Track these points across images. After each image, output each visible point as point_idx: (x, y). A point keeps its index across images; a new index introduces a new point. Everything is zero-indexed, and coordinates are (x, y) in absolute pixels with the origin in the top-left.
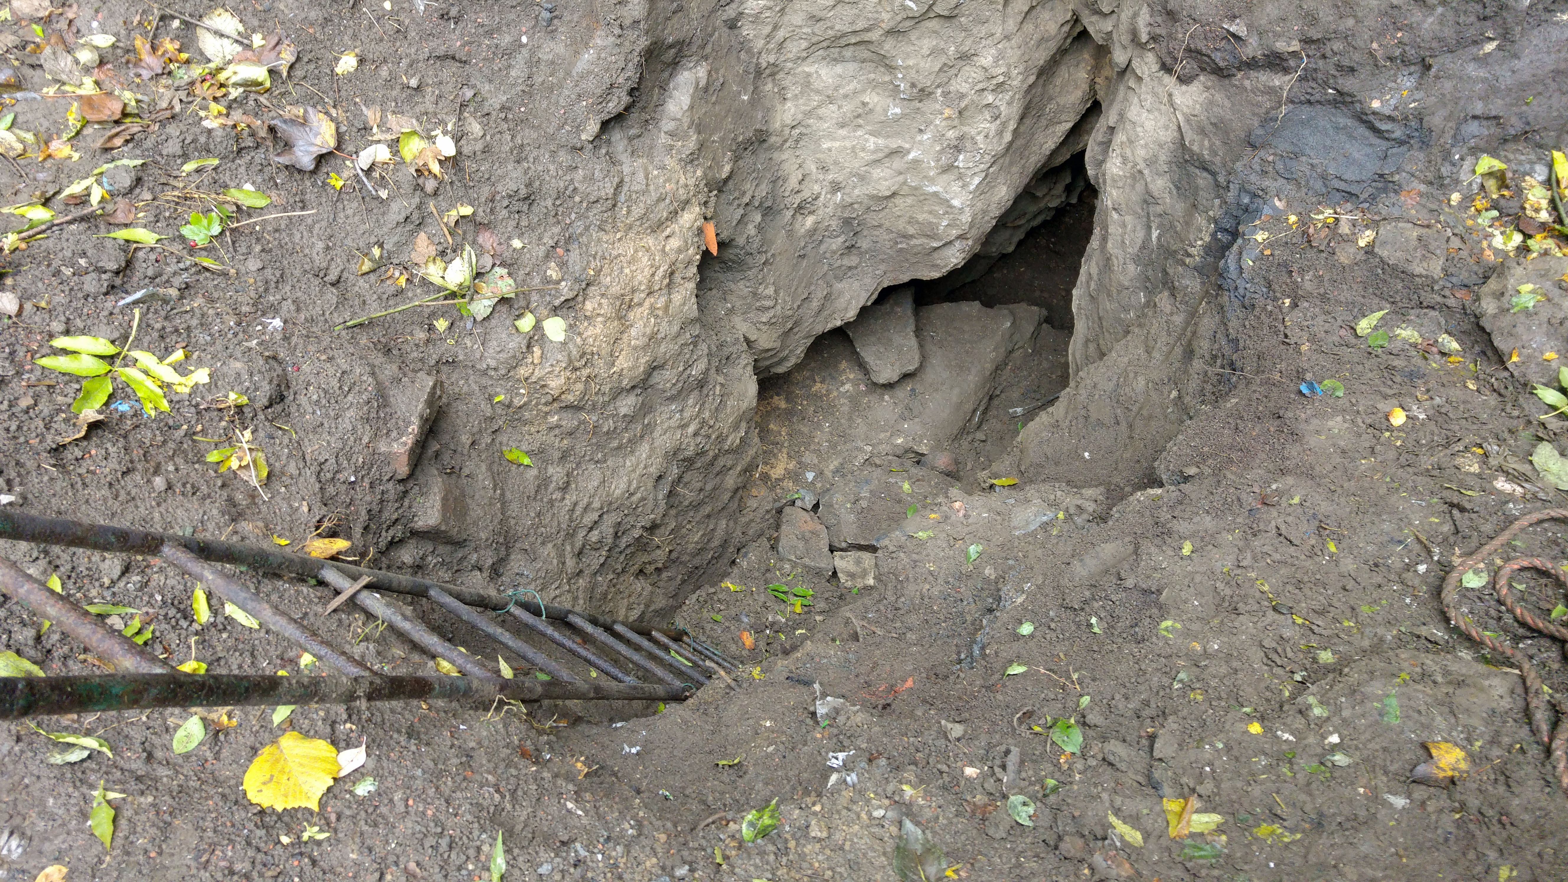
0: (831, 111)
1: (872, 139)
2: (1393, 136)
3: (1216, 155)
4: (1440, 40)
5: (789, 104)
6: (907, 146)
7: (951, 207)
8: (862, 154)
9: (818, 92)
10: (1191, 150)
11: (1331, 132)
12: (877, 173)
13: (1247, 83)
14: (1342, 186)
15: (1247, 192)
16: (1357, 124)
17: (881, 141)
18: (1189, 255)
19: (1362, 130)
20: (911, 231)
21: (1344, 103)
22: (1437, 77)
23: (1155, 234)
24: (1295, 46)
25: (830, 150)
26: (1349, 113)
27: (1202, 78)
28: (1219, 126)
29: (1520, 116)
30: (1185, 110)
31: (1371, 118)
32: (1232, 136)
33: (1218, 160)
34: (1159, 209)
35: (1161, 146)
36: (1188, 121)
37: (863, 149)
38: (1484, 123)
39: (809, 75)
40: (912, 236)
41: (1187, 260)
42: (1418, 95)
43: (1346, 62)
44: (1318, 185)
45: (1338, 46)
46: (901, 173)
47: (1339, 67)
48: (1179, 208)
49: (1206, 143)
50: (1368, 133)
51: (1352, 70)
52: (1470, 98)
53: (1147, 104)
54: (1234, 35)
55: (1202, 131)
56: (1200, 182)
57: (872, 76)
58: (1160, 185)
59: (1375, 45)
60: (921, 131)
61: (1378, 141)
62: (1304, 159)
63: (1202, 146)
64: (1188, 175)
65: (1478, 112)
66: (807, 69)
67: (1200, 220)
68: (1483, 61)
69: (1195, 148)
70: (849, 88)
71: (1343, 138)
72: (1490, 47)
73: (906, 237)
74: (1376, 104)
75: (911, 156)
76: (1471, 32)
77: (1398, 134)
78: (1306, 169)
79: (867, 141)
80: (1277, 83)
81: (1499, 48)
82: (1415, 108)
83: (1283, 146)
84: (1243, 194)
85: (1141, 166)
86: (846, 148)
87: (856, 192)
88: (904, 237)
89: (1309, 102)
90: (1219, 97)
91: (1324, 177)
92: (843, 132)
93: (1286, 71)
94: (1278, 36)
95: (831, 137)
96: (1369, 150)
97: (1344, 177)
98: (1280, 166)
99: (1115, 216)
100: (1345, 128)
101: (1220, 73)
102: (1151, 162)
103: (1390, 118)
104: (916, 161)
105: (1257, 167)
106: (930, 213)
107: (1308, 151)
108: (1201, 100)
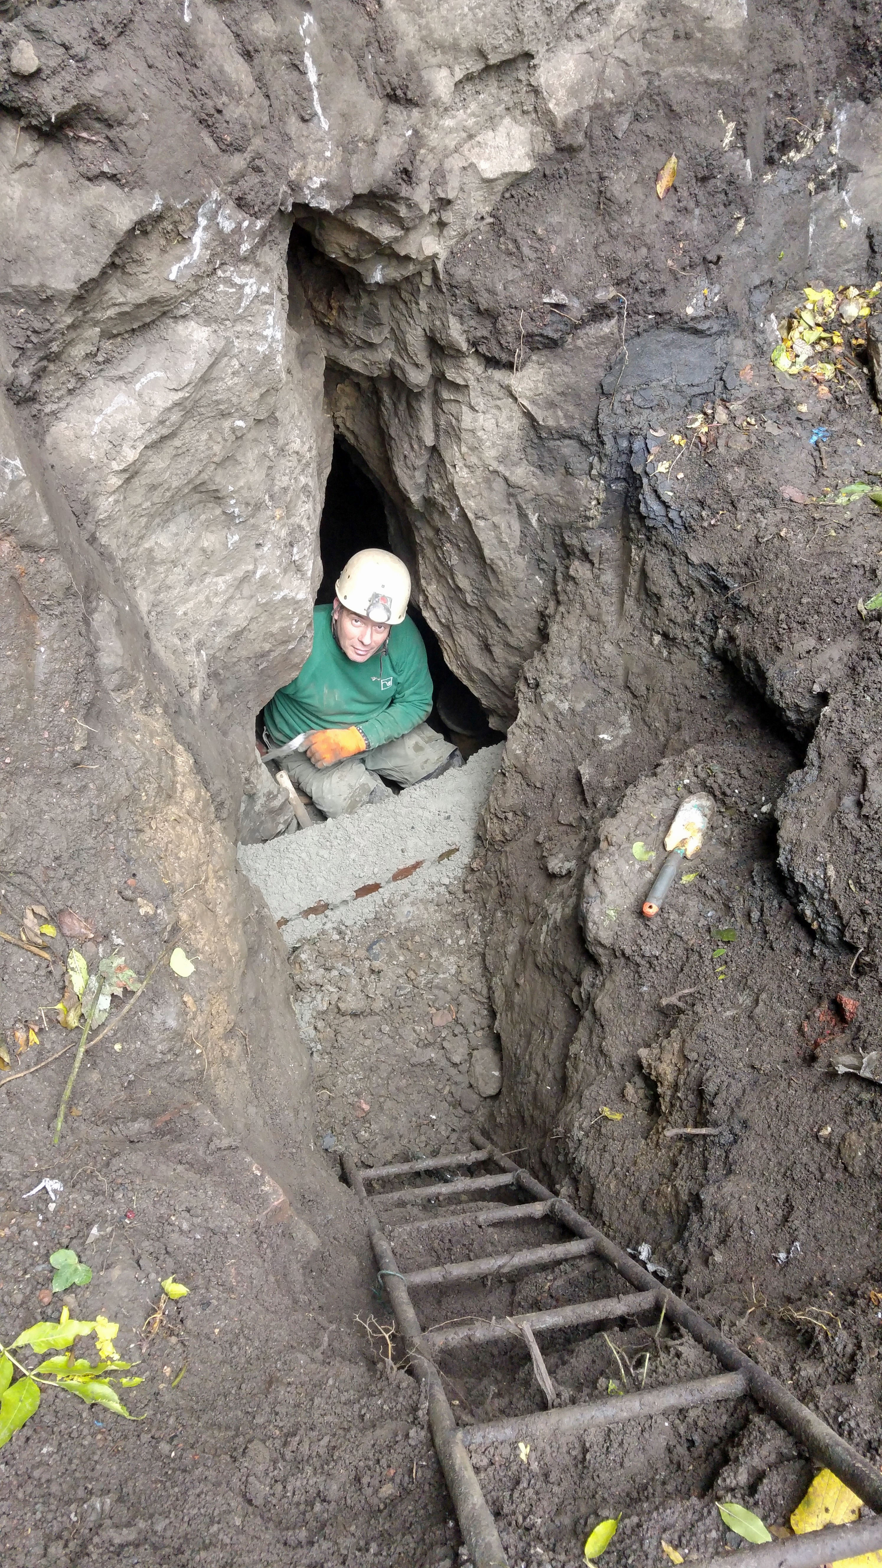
0: (178, 575)
1: (220, 580)
2: (713, 331)
3: (573, 418)
4: (708, 236)
5: (139, 591)
6: (251, 567)
7: (297, 602)
8: (216, 600)
9: (163, 562)
10: (548, 427)
11: (663, 351)
12: (232, 609)
13: (579, 343)
14: (697, 390)
15: (622, 436)
16: (680, 334)
17: (228, 577)
18: (588, 518)
19: (687, 337)
20: (267, 646)
21: (664, 322)
23: (534, 519)
24: (612, 292)
25: (185, 614)
26: (671, 329)
27: (534, 358)
28: (569, 393)
29: (780, 270)
30: (528, 393)
31: (691, 324)
32: (583, 396)
33: (576, 423)
34: (529, 495)
35: (509, 438)
36: (533, 402)
37: (216, 594)
38: (763, 289)
39: (151, 550)
40: (270, 651)
41: (590, 524)
42: (716, 289)
43: (657, 287)
44: (678, 399)
45: (643, 276)
46: (252, 597)
47: (652, 293)
48: (551, 485)
49: (560, 413)
50: (692, 338)
51: (663, 290)
52: (746, 274)
53: (481, 407)
54: (556, 306)
55: (551, 405)
56: (566, 451)
57: (203, 517)
58: (521, 474)
59: (670, 262)
60: (259, 545)
61: (703, 341)
62: (654, 384)
63: (557, 419)
64: (550, 451)
65: (757, 282)
66: (147, 546)
67: (583, 482)
68: (739, 240)
69: (551, 423)
70: (187, 541)
71: (675, 351)
72: (740, 225)
73: (263, 655)
74: (690, 311)
75: (258, 575)
76: (724, 220)
77: (716, 328)
78: (660, 392)
79: (216, 584)
80: (607, 330)
81: (747, 223)
82: (719, 300)
83: (632, 382)
84: (619, 441)
85: (494, 465)
86: (200, 603)
87: (218, 640)
88: (262, 656)
89: (638, 334)
90: (557, 367)
91: (679, 391)
92: (193, 589)
93: (609, 317)
94: (593, 290)
95: (184, 600)
96: (701, 351)
97: (696, 382)
98: (638, 401)
99: (481, 523)
100: (673, 341)
101: (552, 344)
102: (502, 459)
103: (707, 317)
104: (264, 577)
105: (620, 411)
106: (282, 619)
107: (654, 376)
108: (540, 378)
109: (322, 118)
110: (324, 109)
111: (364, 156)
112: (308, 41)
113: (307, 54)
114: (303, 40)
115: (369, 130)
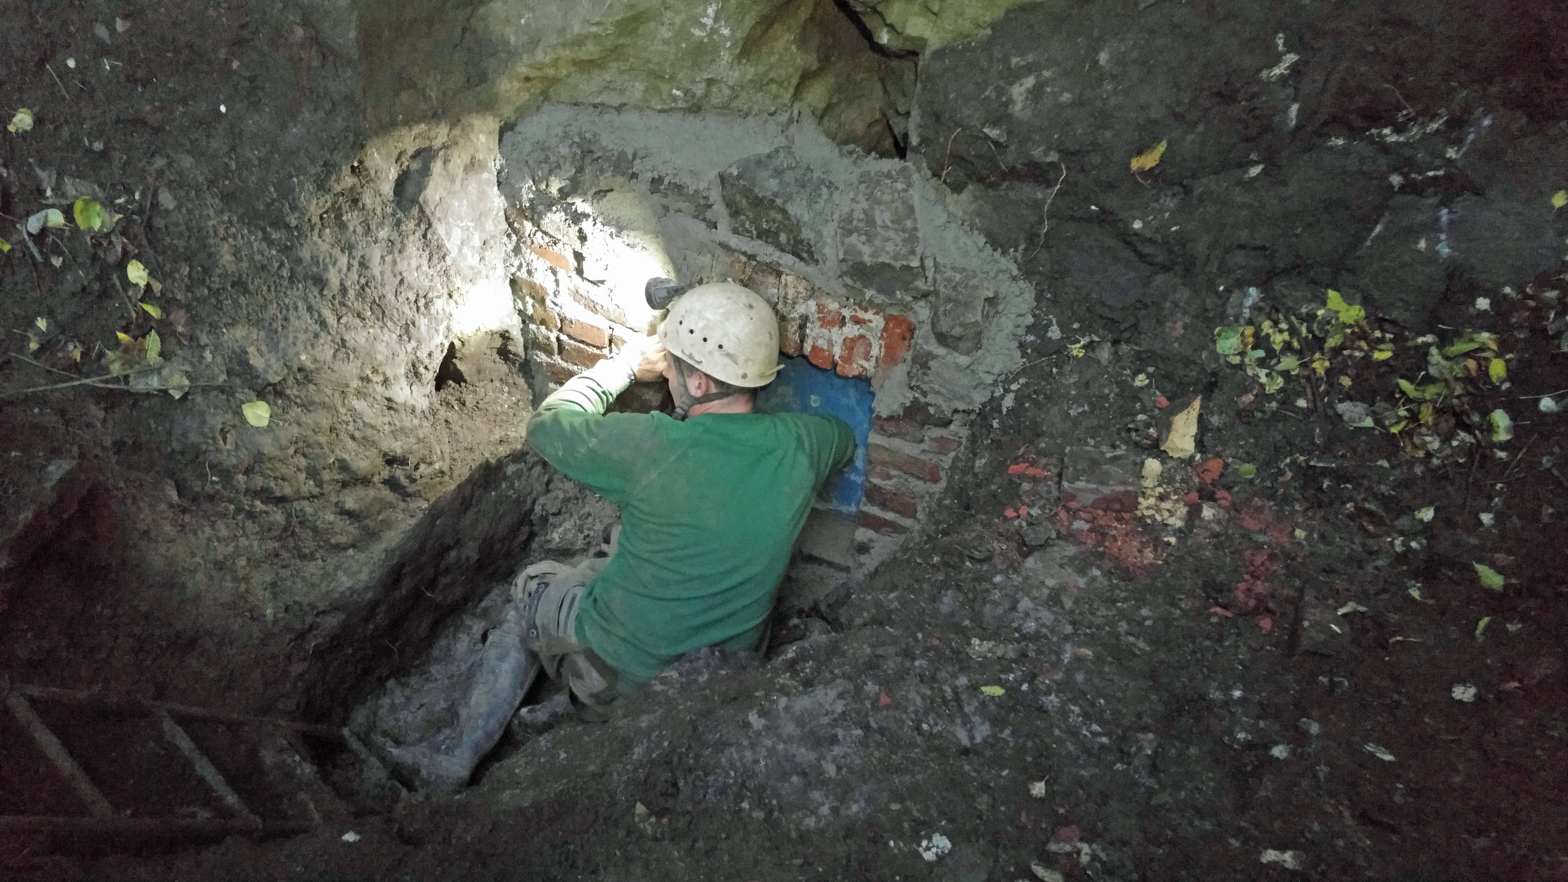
2: (1156, 261)
4: (1202, 160)
11: (1097, 252)
13: (1012, 194)
14: (1106, 312)
16: (1120, 245)
19: (1127, 254)
21: (1107, 221)
22: (1201, 200)
24: (1053, 157)
26: (1113, 233)
27: (970, 187)
29: (1290, 248)
31: (1134, 239)
38: (1252, 253)
42: (1180, 218)
43: (1105, 177)
44: (1082, 310)
45: (1096, 159)
47: (1099, 182)
50: (1131, 256)
51: (1111, 186)
52: (1235, 225)
54: (994, 142)
61: (1141, 266)
62: (1069, 280)
65: (1244, 241)
68: (1248, 185)
71: (1109, 259)
72: (1255, 171)
74: (1137, 225)
76: (1235, 154)
77: (1161, 259)
78: (1071, 292)
80: (1038, 196)
81: (1264, 172)
82: (1177, 232)
89: (1073, 218)
90: (987, 208)
93: (1046, 182)
94: (1035, 145)
96: (1133, 274)
100: (1111, 248)
101: (985, 182)
103: (1152, 241)
108: (972, 210)
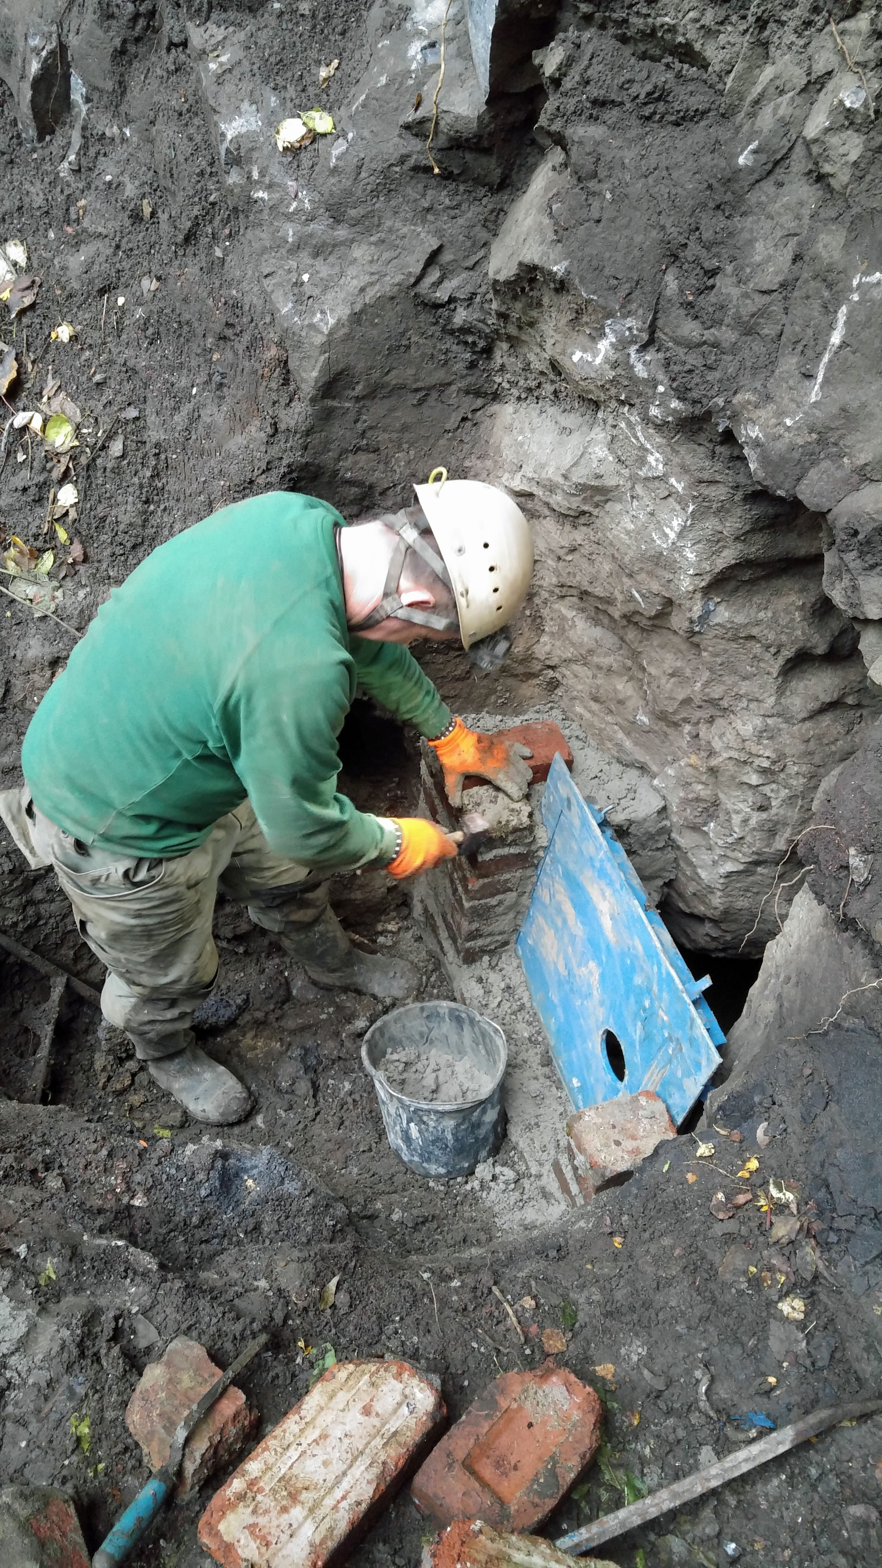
1: (621, 735)
5: (545, 638)
17: (629, 744)
37: (610, 740)
66: (564, 611)
75: (655, 783)
79: (615, 732)
92: (594, 706)
109: (817, 387)
110: (826, 381)
111: (839, 474)
112: (856, 297)
113: (844, 309)
114: (851, 290)
115: (862, 456)
